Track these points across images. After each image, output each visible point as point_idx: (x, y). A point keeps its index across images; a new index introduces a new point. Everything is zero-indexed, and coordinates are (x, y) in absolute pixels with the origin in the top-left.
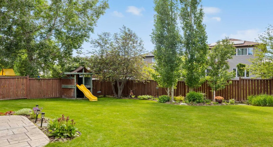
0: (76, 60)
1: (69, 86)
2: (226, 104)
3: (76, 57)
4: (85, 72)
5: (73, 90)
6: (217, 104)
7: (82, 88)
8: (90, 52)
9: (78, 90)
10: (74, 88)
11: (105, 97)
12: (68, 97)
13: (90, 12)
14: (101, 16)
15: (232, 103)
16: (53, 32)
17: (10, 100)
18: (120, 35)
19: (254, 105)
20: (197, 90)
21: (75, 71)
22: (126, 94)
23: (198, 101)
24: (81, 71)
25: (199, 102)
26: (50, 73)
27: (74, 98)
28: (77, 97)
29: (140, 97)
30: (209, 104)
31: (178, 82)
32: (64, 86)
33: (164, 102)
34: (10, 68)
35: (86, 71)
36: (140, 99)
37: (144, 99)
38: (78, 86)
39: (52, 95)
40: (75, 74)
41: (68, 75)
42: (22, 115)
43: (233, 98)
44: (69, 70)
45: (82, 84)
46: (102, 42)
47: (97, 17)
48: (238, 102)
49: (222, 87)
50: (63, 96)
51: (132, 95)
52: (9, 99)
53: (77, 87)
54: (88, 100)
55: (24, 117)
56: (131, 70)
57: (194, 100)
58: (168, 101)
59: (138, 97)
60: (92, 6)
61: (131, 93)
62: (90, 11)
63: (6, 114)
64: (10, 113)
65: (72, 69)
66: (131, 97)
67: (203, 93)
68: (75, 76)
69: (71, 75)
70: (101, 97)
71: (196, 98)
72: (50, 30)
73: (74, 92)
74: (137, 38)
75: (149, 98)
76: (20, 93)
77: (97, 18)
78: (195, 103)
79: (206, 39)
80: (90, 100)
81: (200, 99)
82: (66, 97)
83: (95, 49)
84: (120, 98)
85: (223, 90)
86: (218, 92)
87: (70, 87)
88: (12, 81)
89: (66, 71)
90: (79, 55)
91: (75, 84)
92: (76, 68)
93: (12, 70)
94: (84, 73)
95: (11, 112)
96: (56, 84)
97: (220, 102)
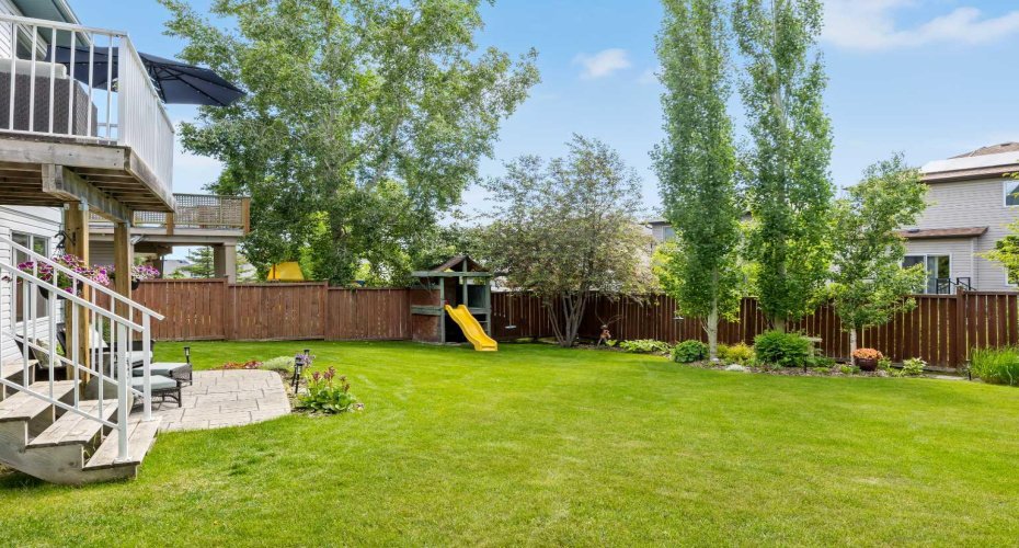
0: (446, 236)
1: (428, 309)
2: (890, 374)
3: (449, 229)
4: (469, 270)
5: (436, 320)
6: (855, 373)
7: (462, 315)
8: (484, 215)
9: (449, 321)
10: (438, 313)
11: (535, 341)
12: (426, 339)
13: (487, 97)
14: (517, 104)
15: (913, 374)
16: (392, 160)
17: (285, 341)
18: (569, 159)
19: (987, 382)
20: (794, 325)
21: (442, 268)
22: (588, 335)
23: (786, 359)
24: (457, 267)
25: (792, 365)
26: (387, 274)
27: (440, 341)
28: (448, 339)
29: (627, 343)
30: (825, 373)
31: (742, 301)
32: (416, 308)
33: (687, 362)
34: (291, 260)
35: (472, 266)
36: (628, 351)
37: (639, 351)
38: (449, 308)
39: (387, 334)
40: (441, 275)
41: (423, 279)
42: (275, 370)
43: (917, 357)
44: (428, 264)
45: (462, 303)
46: (519, 183)
47: (507, 109)
48: (953, 370)
49: (880, 318)
50: (415, 336)
51: (608, 339)
52: (282, 338)
53: (446, 312)
54: (472, 347)
55: (275, 374)
56: (603, 265)
57: (774, 359)
58: (701, 358)
59: (622, 344)
60: (491, 80)
61: (606, 334)
62: (487, 95)
63: (244, 367)
64: (253, 365)
65: (434, 262)
66: (603, 342)
67: (811, 336)
68: (442, 282)
69: (430, 278)
70: (524, 342)
71: (784, 353)
72: (383, 157)
73: (439, 325)
74: (620, 167)
75: (654, 350)
76: (309, 324)
77: (506, 113)
78: (777, 365)
79: (827, 163)
80: (477, 348)
81: (797, 355)
82: (420, 338)
83: (499, 204)
84: (572, 346)
85: (883, 327)
86: (867, 333)
87: (430, 313)
88: (289, 293)
89: (419, 267)
90: (459, 220)
91: (442, 302)
92: (446, 258)
93: (295, 264)
94: (466, 273)
95: (254, 363)
96: (396, 302)
97: (868, 366)
